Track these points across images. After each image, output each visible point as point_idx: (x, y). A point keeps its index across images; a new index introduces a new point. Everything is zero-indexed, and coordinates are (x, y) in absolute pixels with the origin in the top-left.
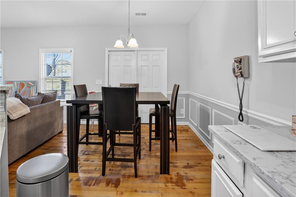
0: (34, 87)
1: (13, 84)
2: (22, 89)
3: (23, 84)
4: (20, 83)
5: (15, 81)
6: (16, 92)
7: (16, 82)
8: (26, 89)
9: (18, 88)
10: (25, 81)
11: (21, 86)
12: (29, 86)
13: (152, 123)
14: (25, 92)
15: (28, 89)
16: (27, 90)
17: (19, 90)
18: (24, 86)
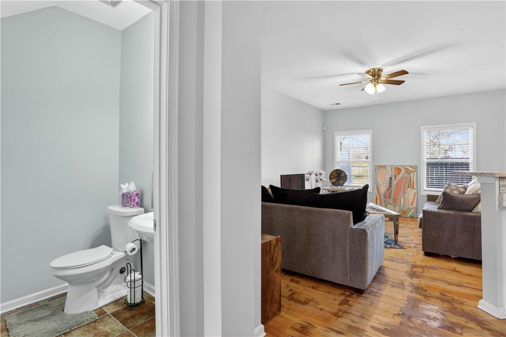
0: (415, 173)
1: (386, 168)
2: (399, 174)
3: (400, 169)
4: (394, 167)
5: (388, 165)
6: (391, 178)
7: (389, 167)
8: (405, 175)
9: (393, 174)
10: (402, 166)
11: (397, 171)
12: (408, 171)
14: (402, 178)
15: (406, 174)
16: (406, 177)
17: (395, 176)
18: (401, 171)
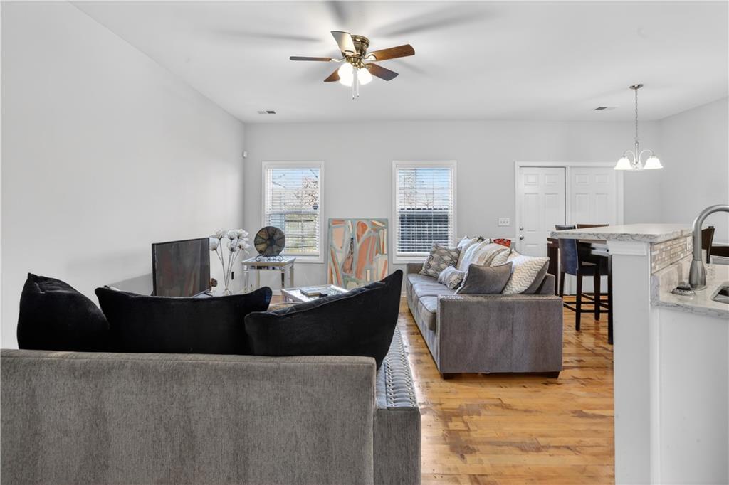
0: (385, 230)
1: (345, 224)
2: (363, 232)
3: (365, 225)
4: (357, 222)
5: (348, 219)
6: (352, 239)
7: (349, 222)
8: (372, 234)
9: (356, 233)
10: (368, 220)
11: (361, 228)
12: (376, 227)
13: (601, 292)
14: (368, 239)
16: (373, 236)
17: (358, 236)
18: (366, 228)
